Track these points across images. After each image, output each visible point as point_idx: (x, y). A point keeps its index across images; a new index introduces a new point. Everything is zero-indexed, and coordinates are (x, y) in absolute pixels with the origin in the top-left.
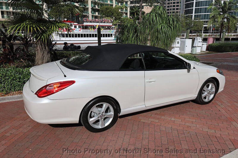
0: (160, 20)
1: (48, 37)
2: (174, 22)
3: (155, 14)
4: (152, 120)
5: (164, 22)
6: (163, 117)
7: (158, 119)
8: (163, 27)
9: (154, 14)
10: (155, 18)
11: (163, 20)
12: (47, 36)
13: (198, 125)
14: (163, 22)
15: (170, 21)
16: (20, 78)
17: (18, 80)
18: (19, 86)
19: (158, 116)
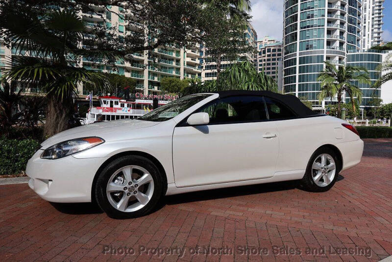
0: (245, 78)
1: (66, 88)
2: (267, 81)
3: (239, 69)
4: (231, 212)
5: (252, 81)
6: (250, 209)
7: (243, 211)
8: (250, 86)
9: (237, 69)
10: (237, 74)
11: (249, 77)
12: (66, 86)
13: (314, 221)
14: (250, 80)
15: (260, 79)
16: (9, 151)
17: (6, 154)
18: (6, 166)
19: (241, 208)
